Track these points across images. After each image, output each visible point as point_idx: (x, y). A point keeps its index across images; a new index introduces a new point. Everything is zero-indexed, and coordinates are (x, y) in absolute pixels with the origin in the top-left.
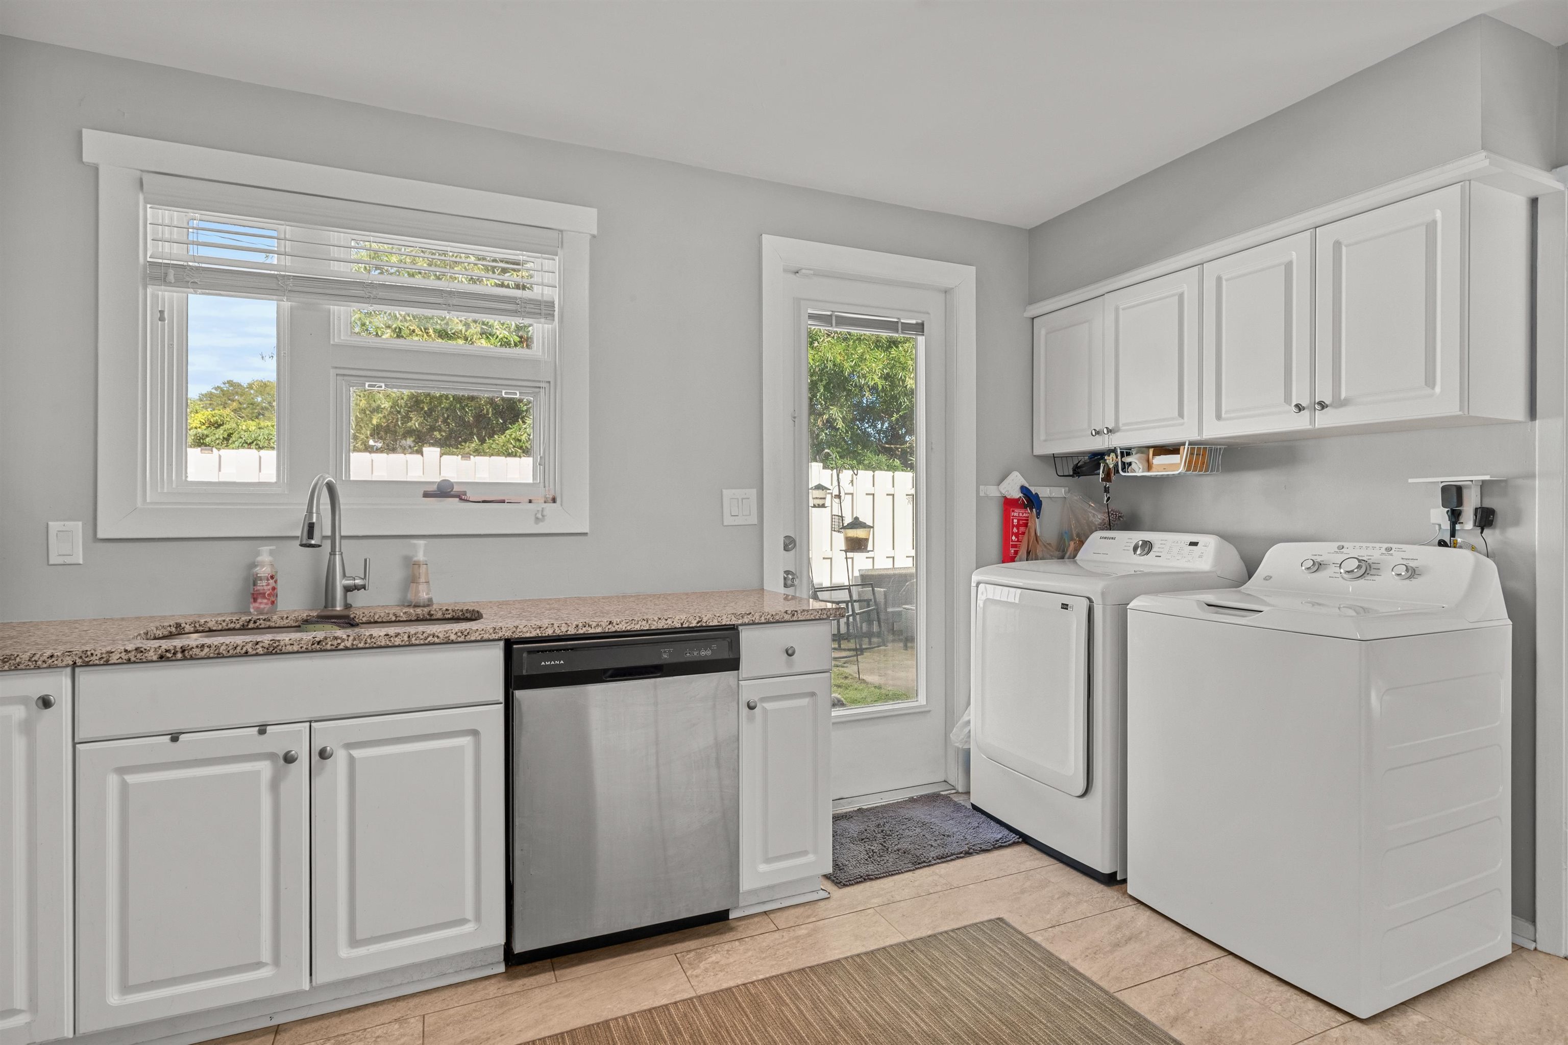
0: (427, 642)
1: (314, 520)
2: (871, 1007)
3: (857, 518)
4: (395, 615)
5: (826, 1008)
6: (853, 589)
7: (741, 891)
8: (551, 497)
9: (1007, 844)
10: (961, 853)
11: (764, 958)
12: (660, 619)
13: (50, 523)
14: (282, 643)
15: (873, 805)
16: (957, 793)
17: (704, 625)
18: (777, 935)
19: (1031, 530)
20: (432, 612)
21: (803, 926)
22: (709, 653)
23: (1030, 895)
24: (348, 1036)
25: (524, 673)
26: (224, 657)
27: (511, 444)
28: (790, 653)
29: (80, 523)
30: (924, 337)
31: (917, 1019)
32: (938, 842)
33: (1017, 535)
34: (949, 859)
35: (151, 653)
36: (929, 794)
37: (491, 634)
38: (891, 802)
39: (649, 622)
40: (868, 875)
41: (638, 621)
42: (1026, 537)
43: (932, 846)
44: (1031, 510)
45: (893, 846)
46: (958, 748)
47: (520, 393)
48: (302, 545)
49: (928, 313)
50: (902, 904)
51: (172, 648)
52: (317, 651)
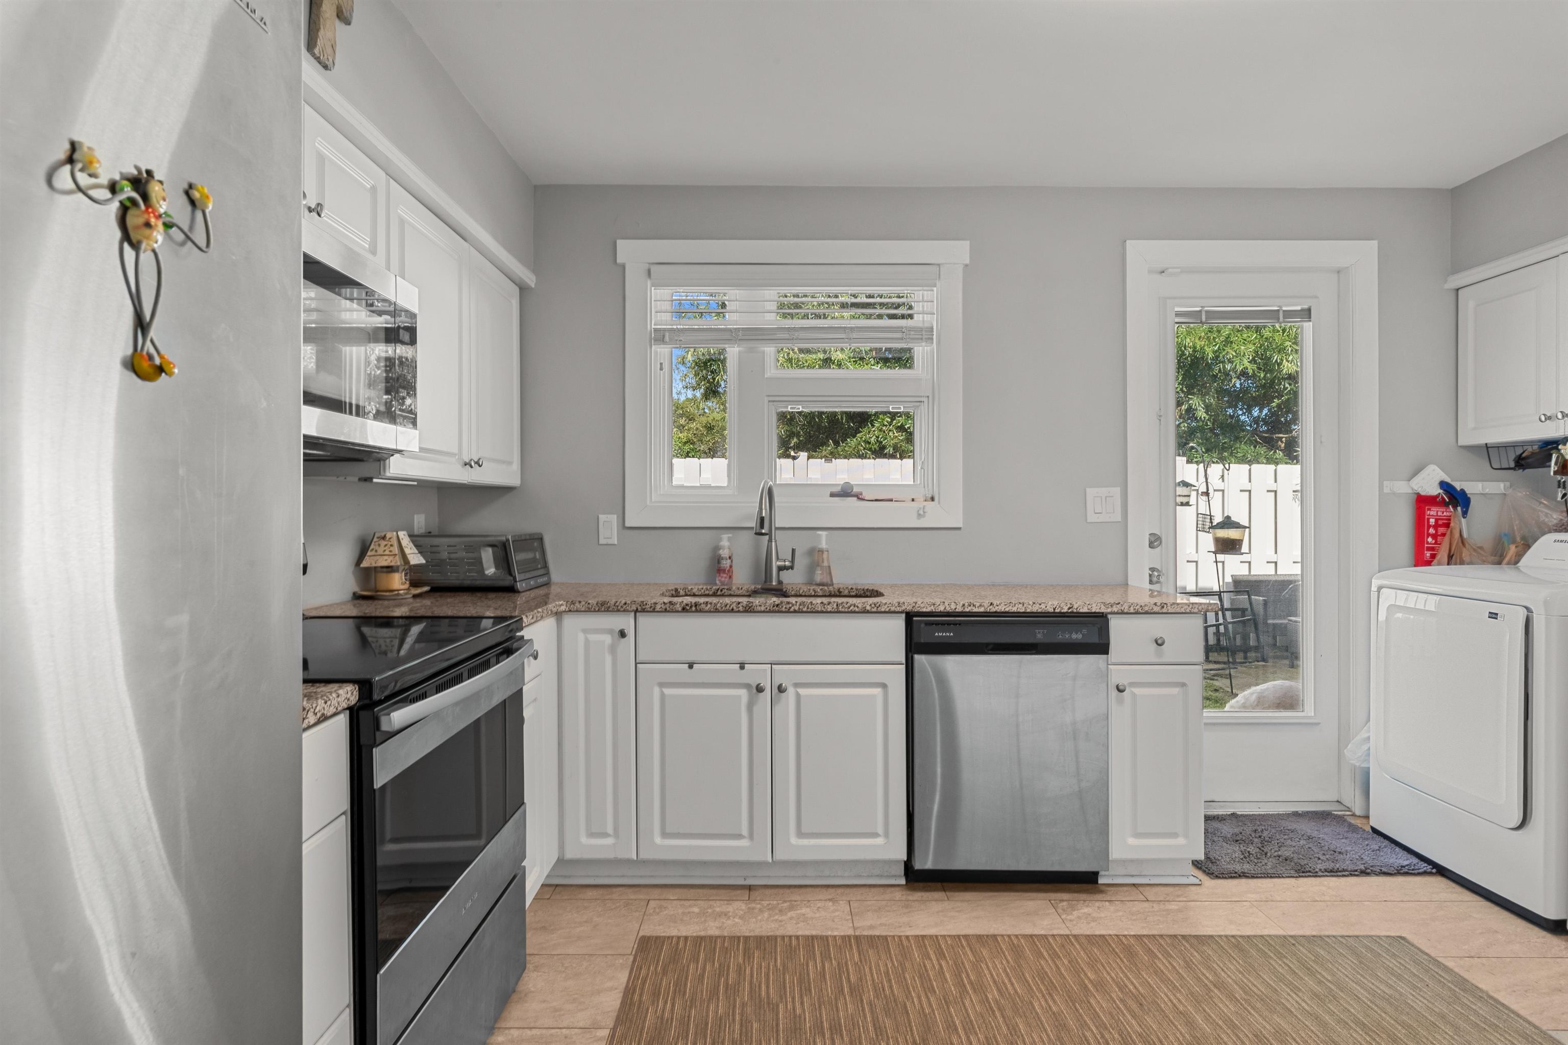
0: (850, 610)
1: (764, 515)
2: (1248, 979)
3: (1228, 517)
4: (814, 590)
5: (1200, 970)
6: (1225, 597)
7: (1110, 859)
8: (930, 496)
9: (1416, 872)
10: (1356, 871)
11: (1134, 920)
12: (1034, 603)
13: (600, 516)
14: (754, 604)
15: (1249, 813)
16: (1354, 815)
17: (1075, 611)
18: (1146, 905)
19: (1454, 531)
20: (841, 590)
21: (1173, 903)
22: (1080, 636)
23: (1443, 924)
24: (799, 903)
25: (922, 641)
26: (719, 612)
27: (862, 446)
28: (1159, 643)
29: (615, 516)
30: (1311, 323)
31: (1298, 999)
32: (1327, 856)
33: (1434, 536)
34: (1340, 874)
35: (678, 606)
36: (1317, 811)
37: (896, 607)
38: (1271, 813)
39: (1025, 605)
40: (1242, 872)
41: (1015, 604)
42: (1447, 539)
43: (1319, 859)
44: (1455, 507)
45: (1273, 851)
46: (1355, 766)
47: (904, 407)
48: (756, 534)
49: (1316, 297)
50: (1283, 904)
51: (689, 603)
52: (776, 612)
